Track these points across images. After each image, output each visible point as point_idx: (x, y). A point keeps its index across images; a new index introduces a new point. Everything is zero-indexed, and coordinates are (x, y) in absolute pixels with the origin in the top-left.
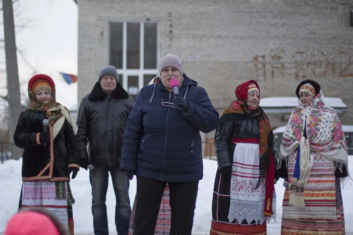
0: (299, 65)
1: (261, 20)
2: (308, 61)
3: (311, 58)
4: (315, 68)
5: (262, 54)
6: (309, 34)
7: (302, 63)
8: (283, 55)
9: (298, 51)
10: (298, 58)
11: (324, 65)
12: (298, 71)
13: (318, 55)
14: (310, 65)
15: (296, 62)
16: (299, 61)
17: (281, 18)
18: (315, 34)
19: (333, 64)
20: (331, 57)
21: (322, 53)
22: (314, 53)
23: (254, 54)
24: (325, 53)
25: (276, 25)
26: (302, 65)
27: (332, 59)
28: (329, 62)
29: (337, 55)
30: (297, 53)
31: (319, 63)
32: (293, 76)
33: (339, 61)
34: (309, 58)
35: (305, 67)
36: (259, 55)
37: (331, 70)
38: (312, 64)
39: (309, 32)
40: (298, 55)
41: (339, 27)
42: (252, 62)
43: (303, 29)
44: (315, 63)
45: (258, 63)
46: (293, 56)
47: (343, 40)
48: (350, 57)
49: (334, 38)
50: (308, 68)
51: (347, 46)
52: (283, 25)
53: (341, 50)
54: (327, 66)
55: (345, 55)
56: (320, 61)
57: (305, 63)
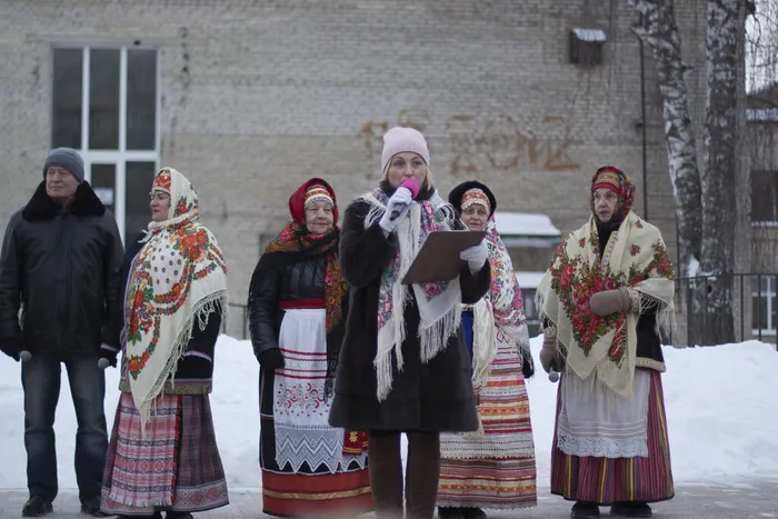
0: (460, 144)
1: (380, 47)
2: (478, 136)
3: (486, 129)
4: (494, 152)
5: (381, 121)
6: (481, 78)
7: (466, 139)
8: (426, 122)
9: (458, 114)
10: (459, 129)
11: (512, 146)
12: (458, 158)
13: (501, 123)
14: (484, 146)
15: (454, 138)
16: (461, 136)
17: (422, 44)
18: (494, 78)
19: (532, 143)
20: (529, 128)
21: (510, 119)
22: (491, 118)
23: (364, 121)
24: (516, 119)
25: (410, 58)
26: (466, 145)
27: (530, 132)
28: (524, 139)
29: (540, 124)
30: (457, 118)
31: (502, 142)
32: (448, 168)
33: (545, 138)
34: (481, 130)
35: (473, 149)
36: (376, 121)
37: (527, 158)
38: (487, 144)
39: (483, 73)
40: (459, 122)
41: (545, 63)
42: (359, 136)
43: (469, 68)
44: (495, 142)
45: (372, 140)
46: (448, 126)
47: (552, 93)
48: (568, 129)
49: (535, 87)
50: (479, 150)
51: (561, 106)
52: (428, 58)
53: (551, 114)
54: (519, 147)
55: (559, 125)
56: (505, 137)
57: (472, 141)
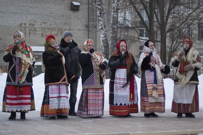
0: (44, 29)
1: (24, 4)
2: (48, 27)
3: (50, 26)
4: (52, 32)
5: (24, 23)
6: (49, 13)
7: (45, 28)
8: (35, 23)
9: (43, 22)
10: (43, 25)
11: (57, 30)
12: (43, 33)
13: (54, 24)
14: (49, 30)
15: (42, 28)
16: (44, 27)
17: (35, 4)
18: (52, 13)
19: (61, 30)
20: (60, 26)
21: (56, 24)
22: (51, 23)
23: (20, 23)
24: (57, 24)
25: (32, 7)
26: (45, 30)
27: (61, 27)
28: (59, 29)
29: (63, 25)
30: (43, 23)
31: (54, 29)
32: (40, 35)
33: (64, 28)
34: (49, 26)
35: (47, 31)
36: (23, 23)
37: (60, 33)
38: (50, 29)
39: (50, 12)
40: (43, 24)
41: (65, 10)
42: (19, 26)
43: (46, 10)
44: (52, 29)
45: (22, 27)
46: (41, 25)
47: (66, 17)
48: (70, 27)
49: (62, 16)
50: (48, 31)
51: (68, 21)
52: (36, 7)
53: (65, 23)
54: (58, 31)
55: (68, 25)
56: (55, 28)
57: (47, 29)
